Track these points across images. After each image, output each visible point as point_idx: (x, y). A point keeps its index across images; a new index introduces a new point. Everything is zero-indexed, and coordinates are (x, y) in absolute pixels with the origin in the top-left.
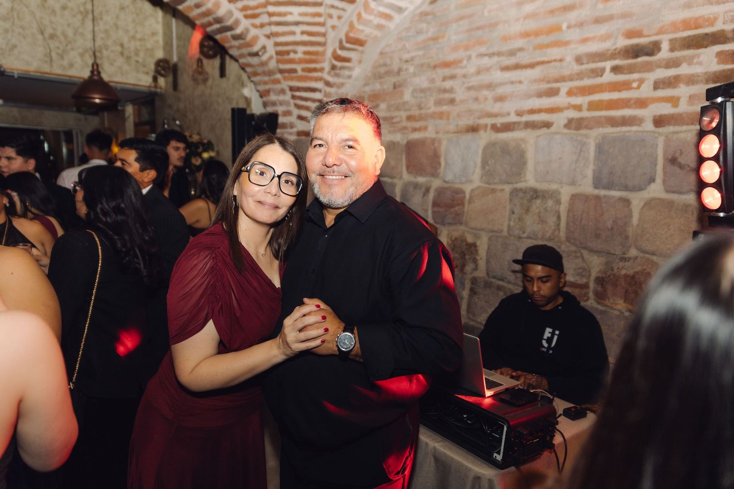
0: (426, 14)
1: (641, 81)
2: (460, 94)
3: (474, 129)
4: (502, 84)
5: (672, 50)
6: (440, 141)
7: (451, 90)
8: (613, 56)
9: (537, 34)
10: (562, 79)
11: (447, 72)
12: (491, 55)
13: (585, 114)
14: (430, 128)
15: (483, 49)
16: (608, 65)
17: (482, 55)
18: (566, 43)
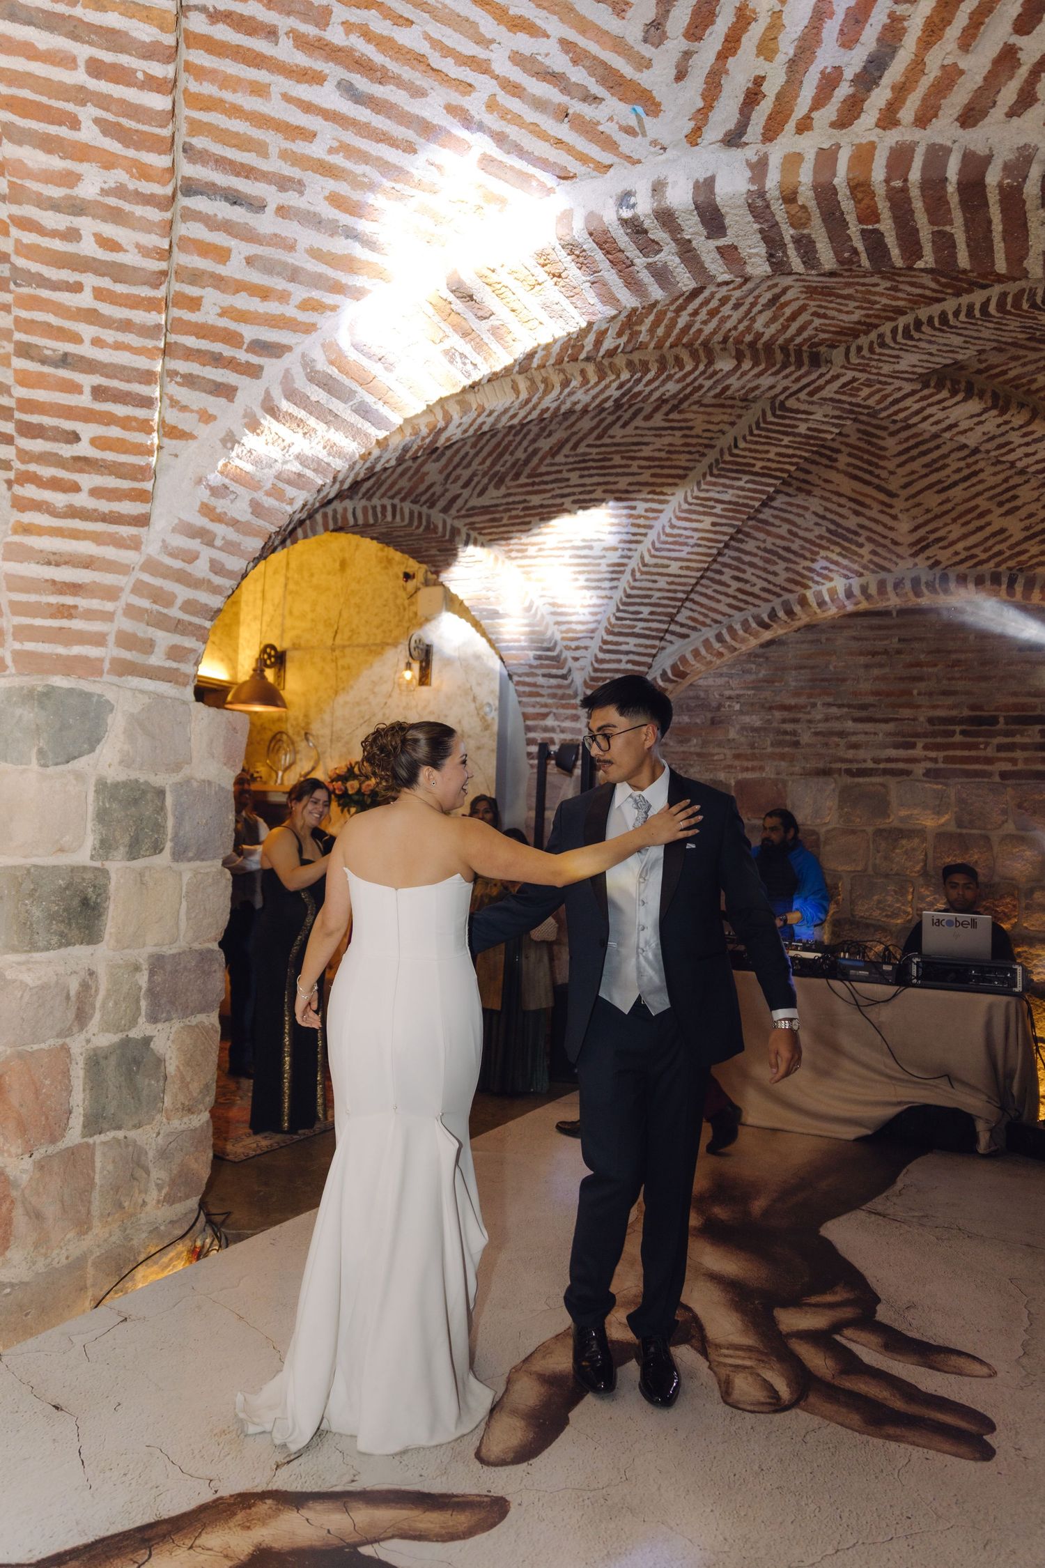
0: (756, 656)
1: (987, 744)
2: (806, 738)
3: (825, 773)
4: (854, 733)
5: (1006, 723)
6: (785, 783)
7: (794, 733)
8: (961, 721)
9: (889, 694)
10: (917, 735)
11: (786, 714)
12: (840, 706)
13: (941, 765)
14: (767, 769)
15: (830, 700)
16: (958, 728)
17: (829, 705)
18: (919, 707)
